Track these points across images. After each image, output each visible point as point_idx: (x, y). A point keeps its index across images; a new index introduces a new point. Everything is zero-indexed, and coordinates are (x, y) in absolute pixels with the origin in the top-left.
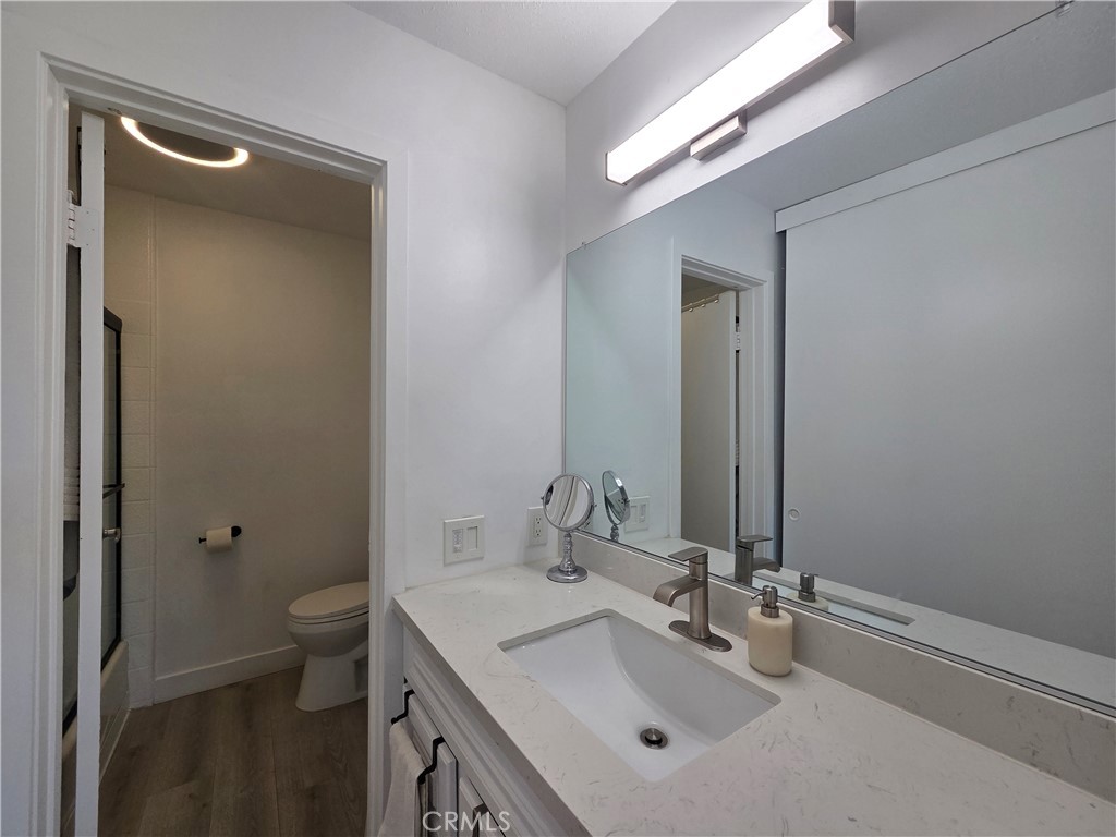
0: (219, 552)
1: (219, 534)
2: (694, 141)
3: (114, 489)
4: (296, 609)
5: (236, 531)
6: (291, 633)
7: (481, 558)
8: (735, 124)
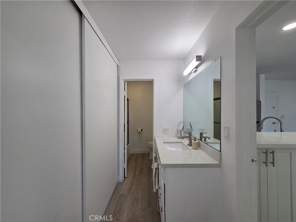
0: (139, 133)
1: (140, 130)
2: (192, 70)
3: (128, 122)
4: (149, 143)
5: (142, 130)
6: (148, 147)
7: (168, 134)
8: (195, 69)
